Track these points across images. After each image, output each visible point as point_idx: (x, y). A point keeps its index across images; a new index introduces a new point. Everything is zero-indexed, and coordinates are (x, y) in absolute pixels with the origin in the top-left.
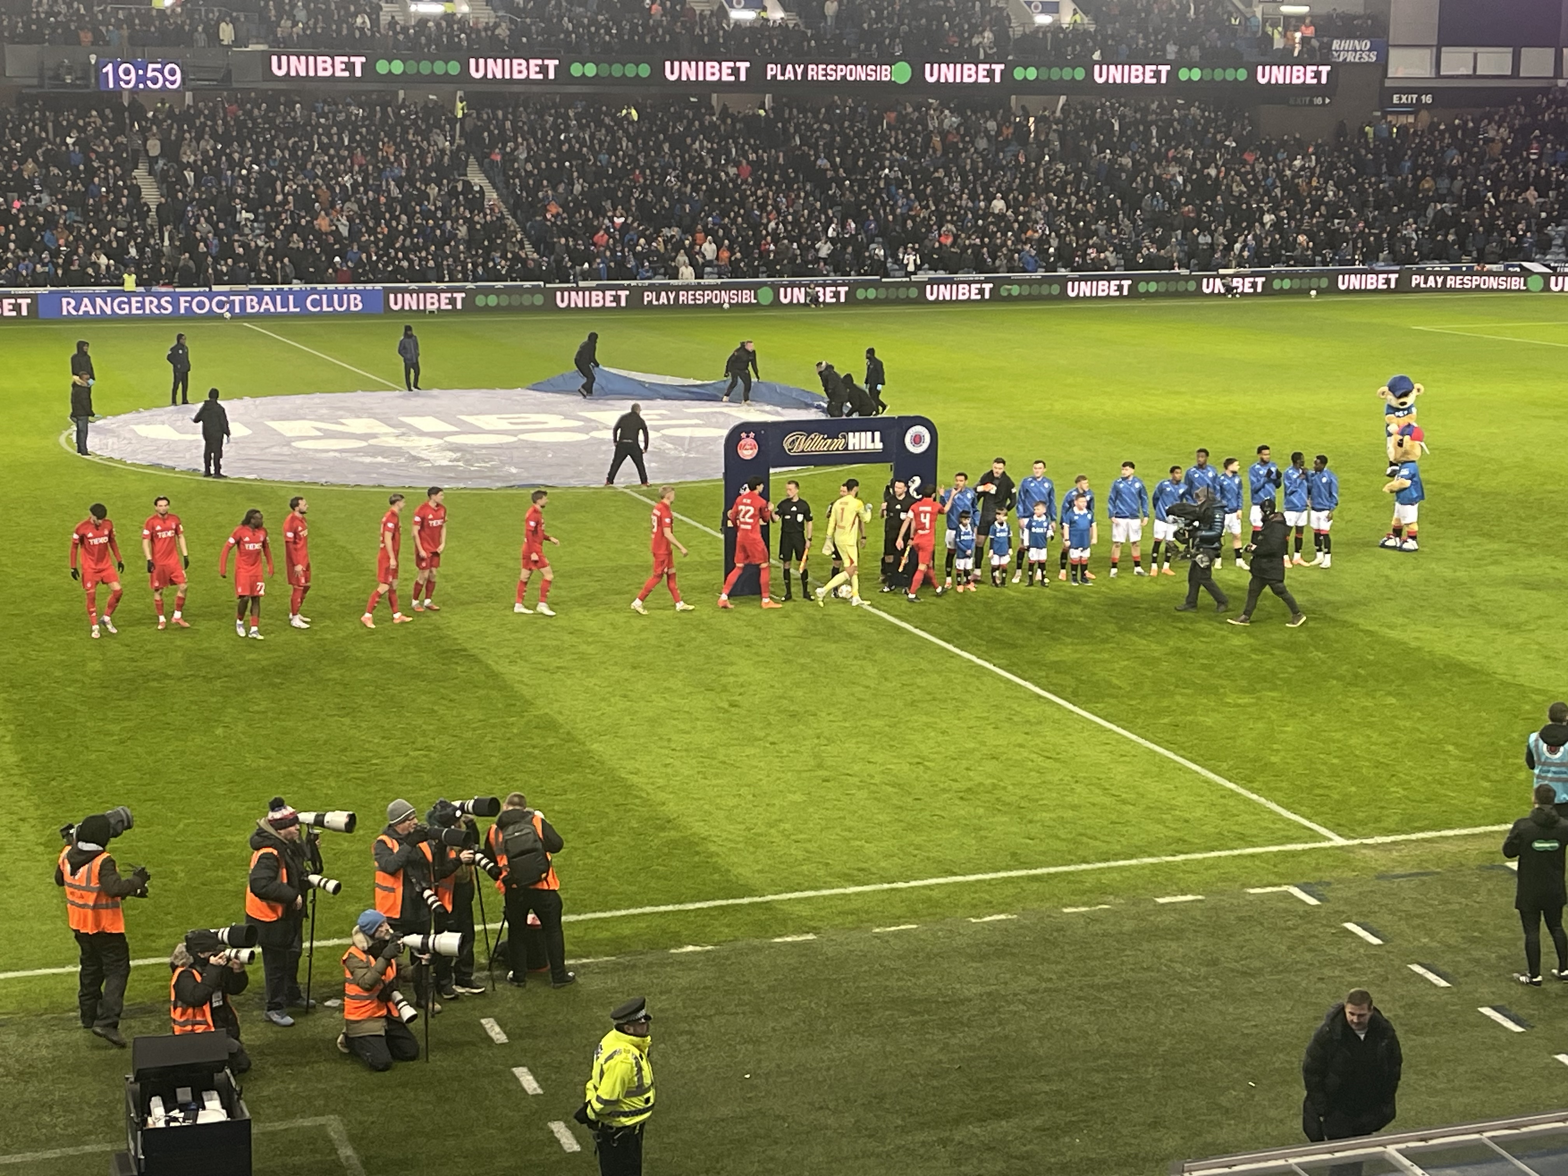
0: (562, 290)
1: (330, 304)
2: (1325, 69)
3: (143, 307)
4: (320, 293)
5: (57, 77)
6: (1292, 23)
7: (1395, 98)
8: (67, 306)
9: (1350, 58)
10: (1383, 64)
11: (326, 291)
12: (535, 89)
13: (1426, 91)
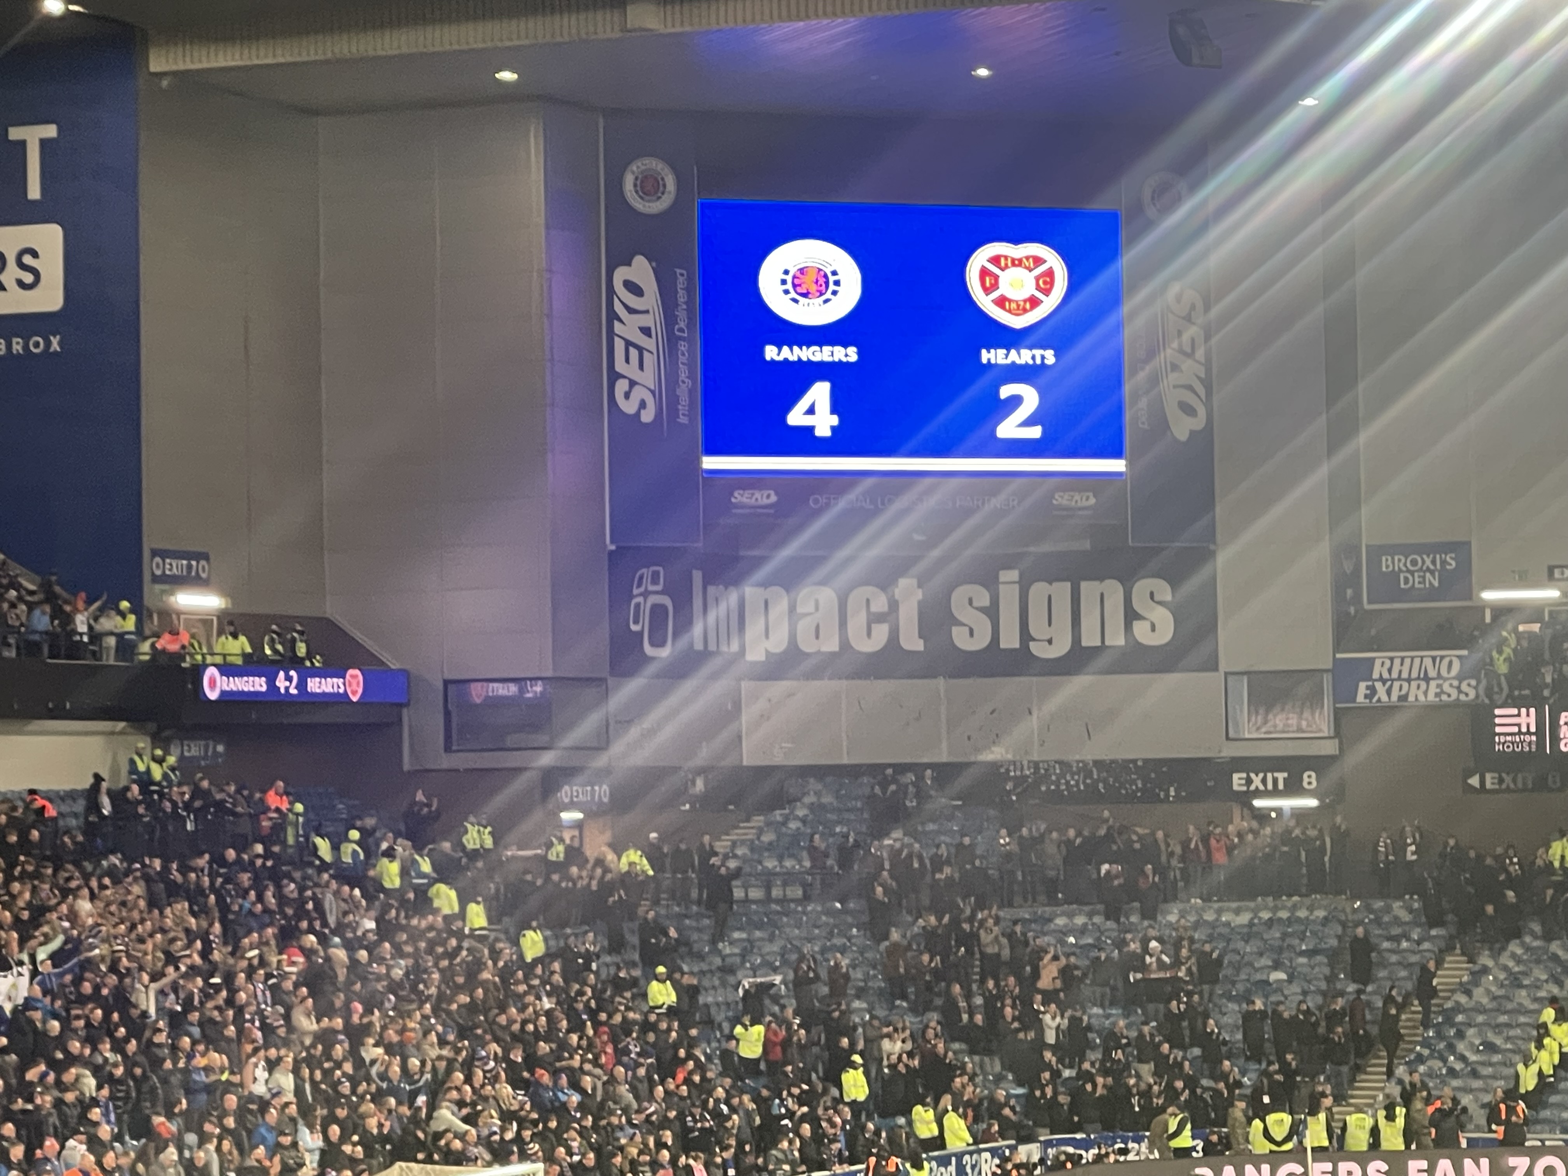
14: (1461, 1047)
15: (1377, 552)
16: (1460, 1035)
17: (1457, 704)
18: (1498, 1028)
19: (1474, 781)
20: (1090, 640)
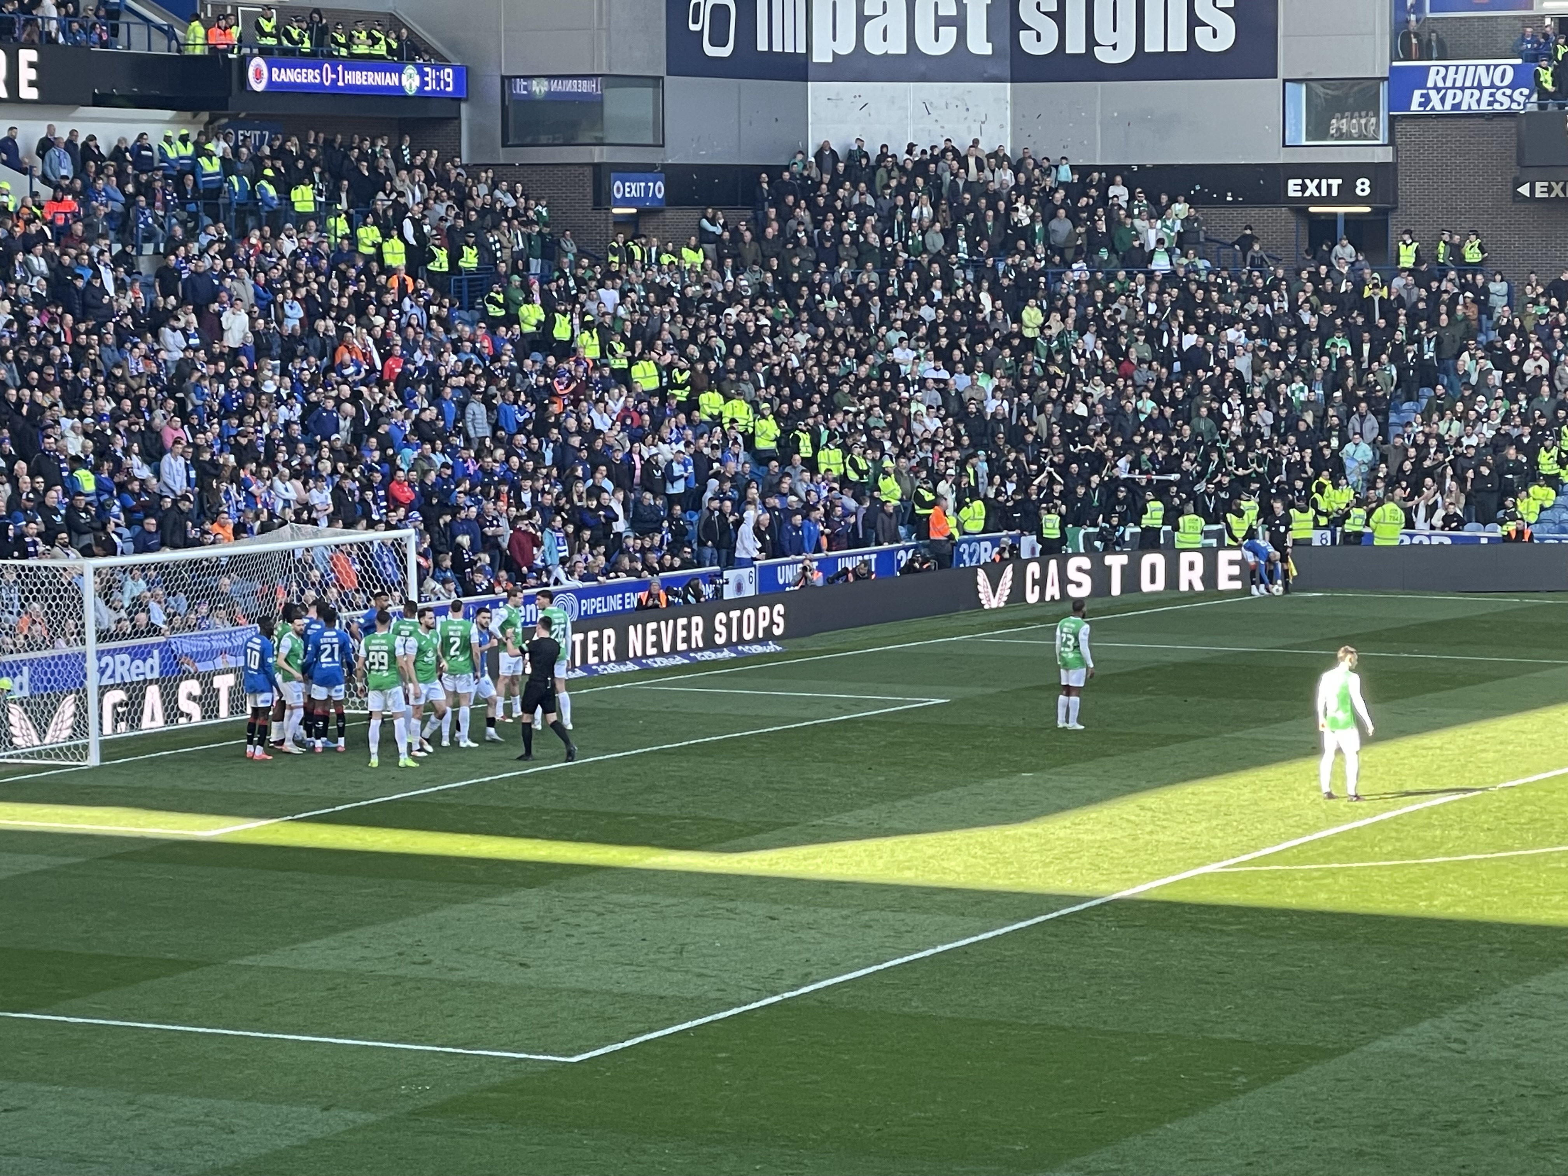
19: (1525, 190)
20: (1154, 45)
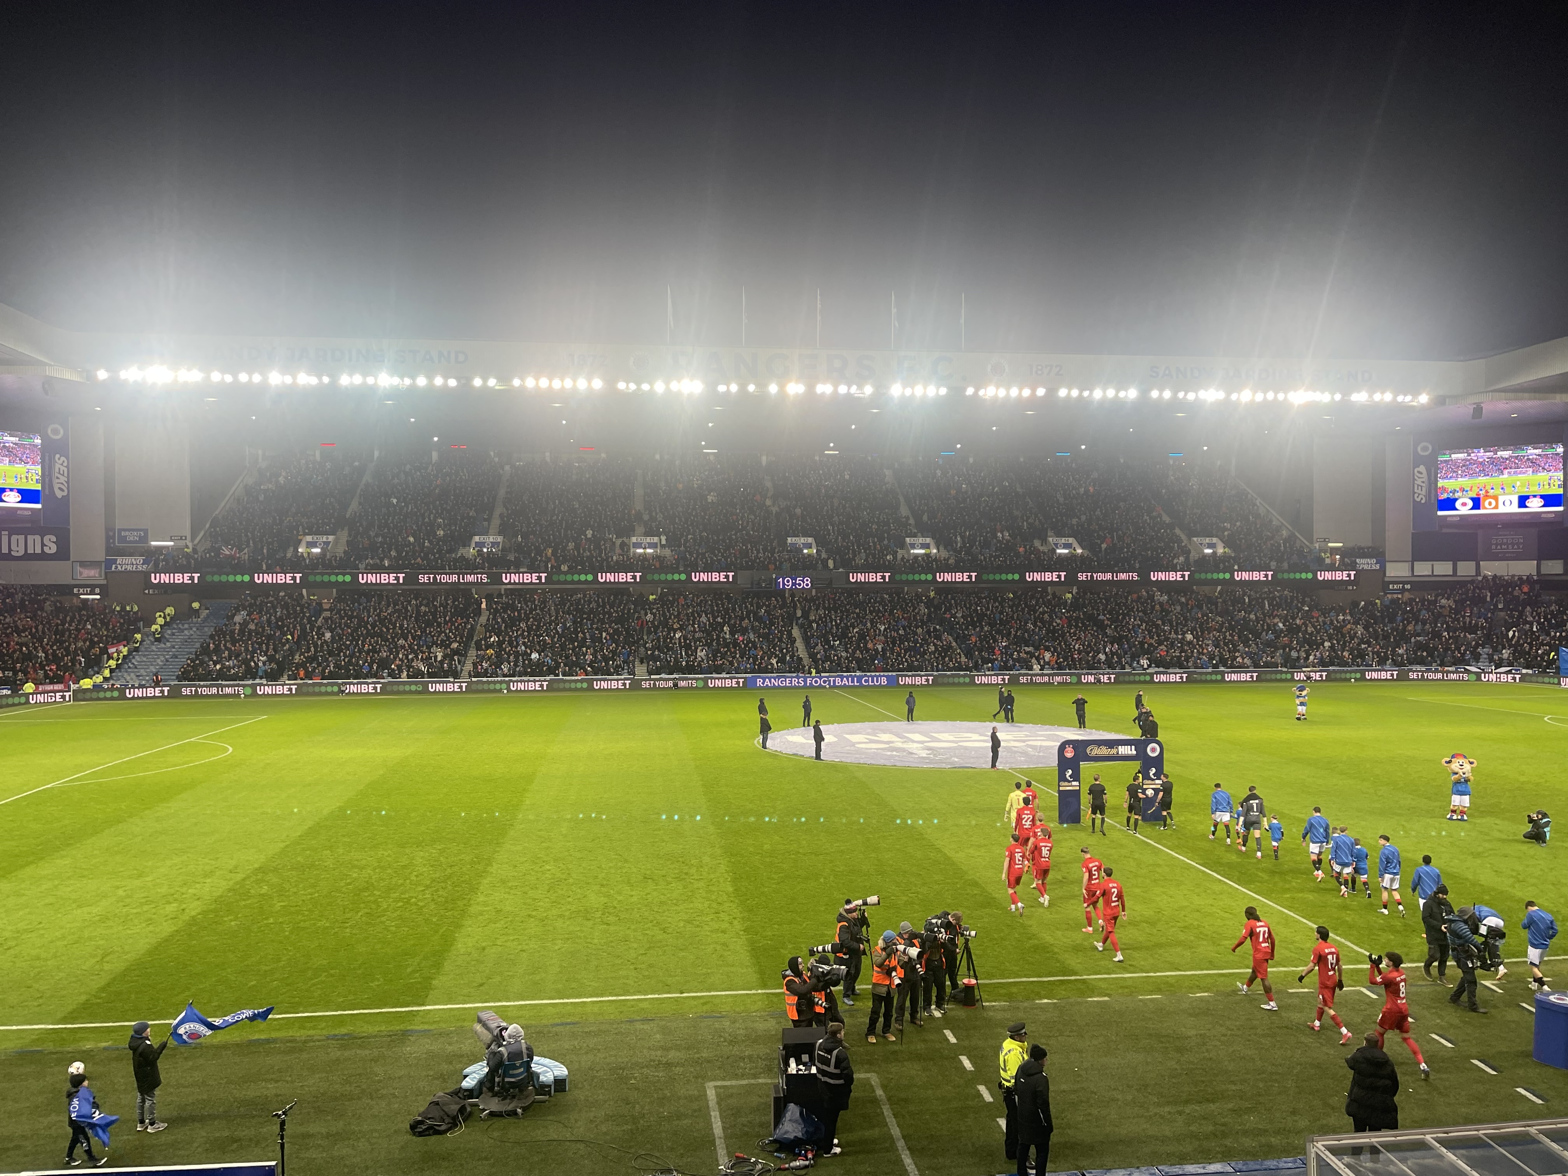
0: (978, 676)
1: (873, 682)
2: (1353, 573)
3: (791, 683)
4: (868, 677)
5: (759, 584)
6: (1334, 551)
7: (1391, 587)
8: (759, 682)
9: (1366, 567)
10: (1383, 570)
11: (871, 676)
12: (966, 586)
13: (1407, 583)
14: (133, 661)
15: (120, 530)
16: (134, 658)
17: (142, 571)
18: (144, 656)
19: (147, 591)
20: (30, 551)
